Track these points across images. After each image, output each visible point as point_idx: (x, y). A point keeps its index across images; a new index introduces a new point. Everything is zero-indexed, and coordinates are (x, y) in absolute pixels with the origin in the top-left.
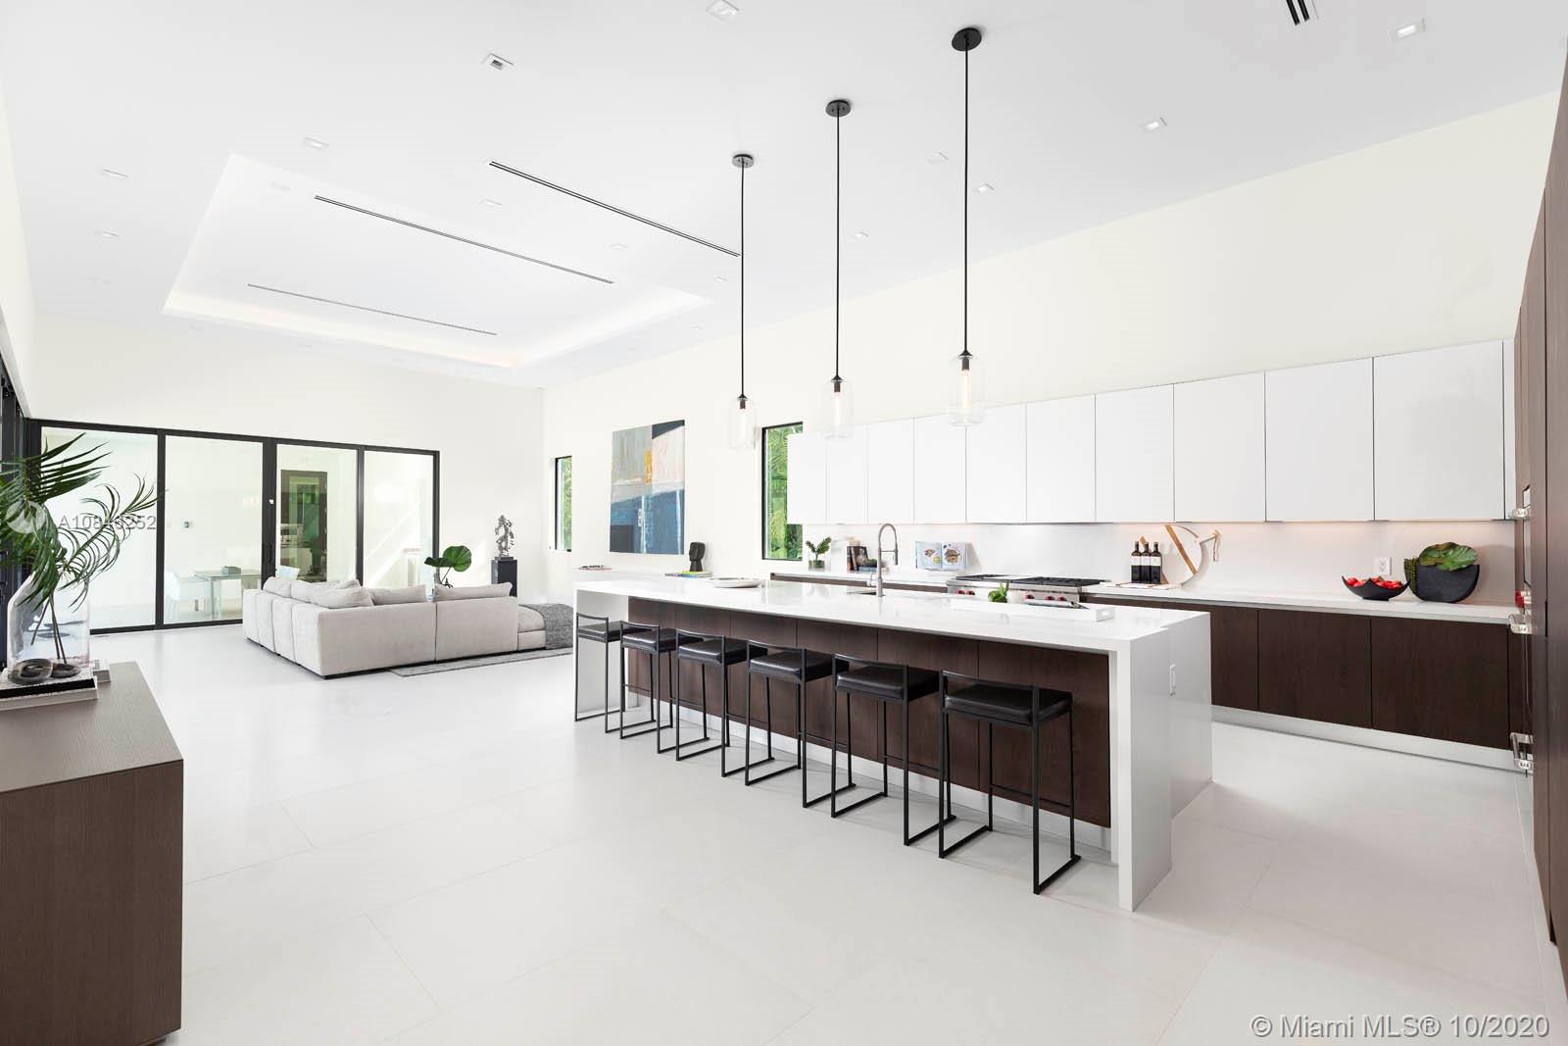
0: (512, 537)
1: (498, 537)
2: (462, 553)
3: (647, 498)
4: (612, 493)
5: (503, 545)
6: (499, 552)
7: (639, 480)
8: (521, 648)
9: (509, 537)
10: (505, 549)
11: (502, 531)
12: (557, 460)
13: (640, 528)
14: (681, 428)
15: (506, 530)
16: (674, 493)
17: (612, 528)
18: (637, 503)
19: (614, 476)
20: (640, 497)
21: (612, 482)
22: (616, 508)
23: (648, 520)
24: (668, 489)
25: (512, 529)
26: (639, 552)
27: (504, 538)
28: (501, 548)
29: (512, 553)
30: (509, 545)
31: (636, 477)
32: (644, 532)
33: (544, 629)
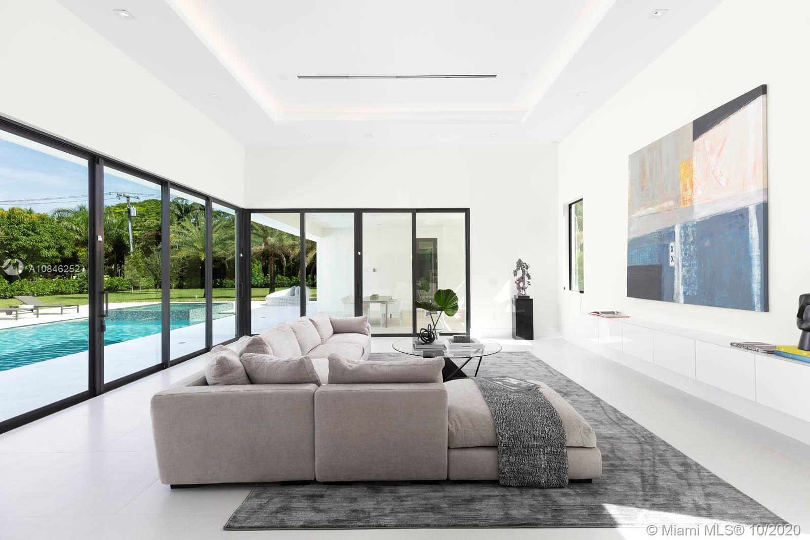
0: (529, 278)
1: (516, 278)
2: (450, 296)
3: (685, 227)
4: (629, 227)
5: (521, 285)
6: (518, 291)
7: (671, 203)
8: (453, 477)
9: (526, 278)
10: (523, 289)
11: (520, 274)
12: (570, 206)
13: (673, 268)
14: (760, 99)
15: (523, 272)
16: (742, 214)
17: (631, 270)
18: (668, 234)
19: (632, 207)
20: (673, 227)
21: (630, 213)
22: (634, 245)
23: (687, 257)
24: (731, 206)
25: (529, 271)
26: (671, 299)
27: (522, 279)
28: (519, 288)
29: (529, 292)
30: (526, 285)
31: (665, 200)
32: (679, 275)
33: (494, 447)
